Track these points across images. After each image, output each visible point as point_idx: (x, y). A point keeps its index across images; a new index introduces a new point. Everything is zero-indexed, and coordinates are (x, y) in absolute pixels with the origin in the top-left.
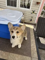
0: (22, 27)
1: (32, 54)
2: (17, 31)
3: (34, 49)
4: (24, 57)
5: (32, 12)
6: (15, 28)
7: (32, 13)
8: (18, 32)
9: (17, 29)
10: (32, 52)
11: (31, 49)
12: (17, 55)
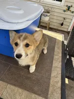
0: (36, 35)
1: (50, 93)
2: (25, 42)
3: (57, 82)
4: (33, 96)
5: (66, 8)
6: (22, 36)
7: (65, 11)
8: (27, 45)
9: (25, 38)
10: (51, 89)
11: (50, 82)
12: (20, 90)
